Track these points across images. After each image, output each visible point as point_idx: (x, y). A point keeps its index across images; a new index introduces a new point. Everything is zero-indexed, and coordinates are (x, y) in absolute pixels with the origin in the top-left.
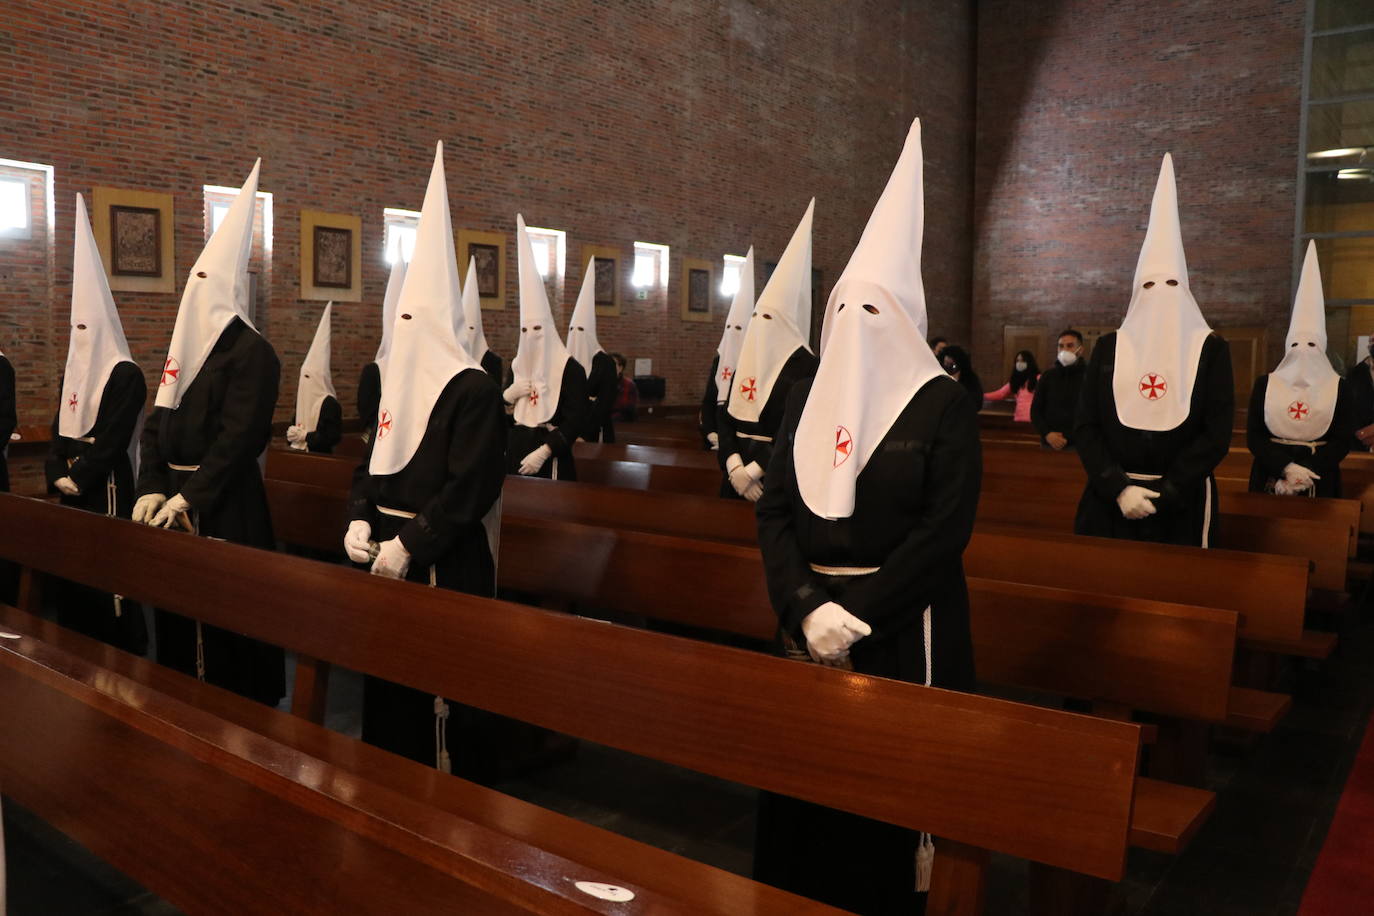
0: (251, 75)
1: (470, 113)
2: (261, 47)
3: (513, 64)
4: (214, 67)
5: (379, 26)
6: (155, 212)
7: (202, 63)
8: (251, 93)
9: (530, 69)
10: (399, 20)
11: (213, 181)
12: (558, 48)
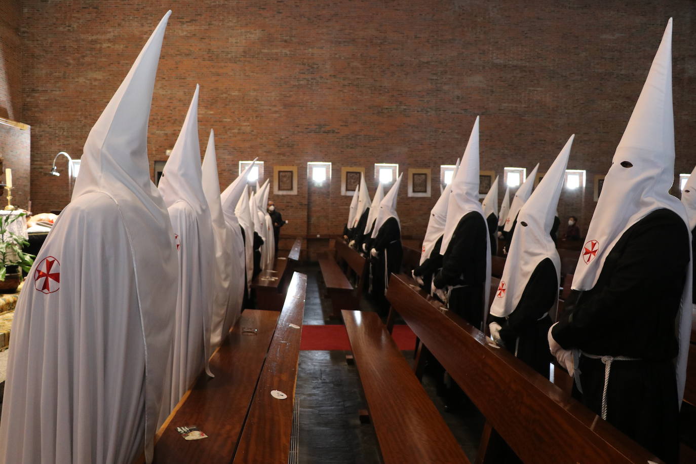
0: (456, 131)
1: (541, 131)
2: (460, 122)
3: (560, 111)
4: (445, 131)
5: (502, 108)
6: (425, 174)
7: (441, 130)
8: (457, 136)
9: (568, 112)
10: (510, 105)
11: (444, 164)
12: (582, 102)
